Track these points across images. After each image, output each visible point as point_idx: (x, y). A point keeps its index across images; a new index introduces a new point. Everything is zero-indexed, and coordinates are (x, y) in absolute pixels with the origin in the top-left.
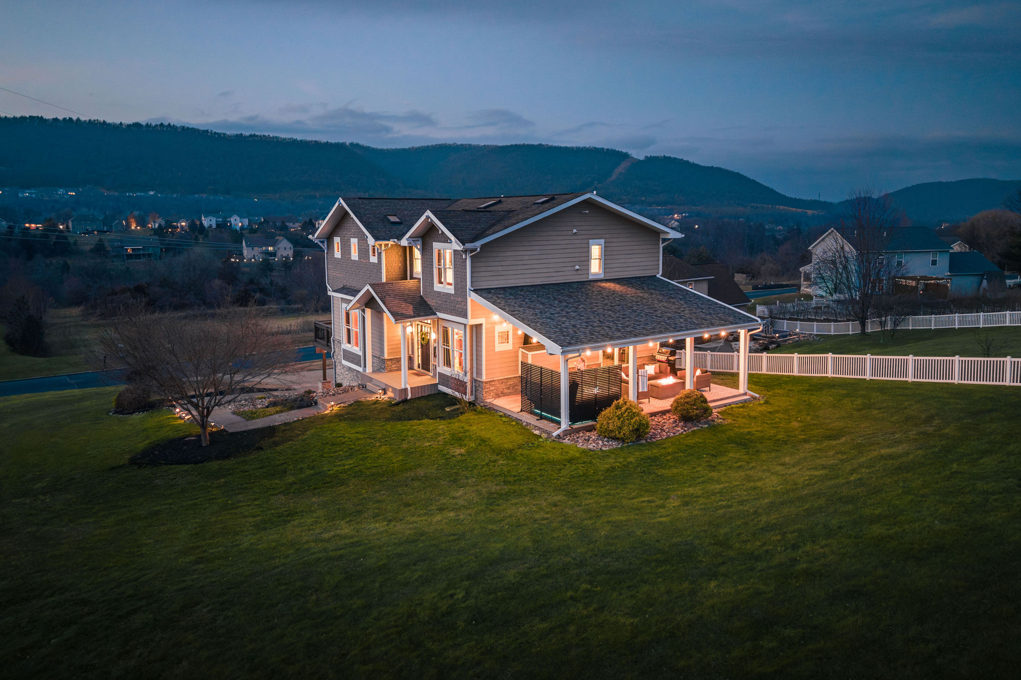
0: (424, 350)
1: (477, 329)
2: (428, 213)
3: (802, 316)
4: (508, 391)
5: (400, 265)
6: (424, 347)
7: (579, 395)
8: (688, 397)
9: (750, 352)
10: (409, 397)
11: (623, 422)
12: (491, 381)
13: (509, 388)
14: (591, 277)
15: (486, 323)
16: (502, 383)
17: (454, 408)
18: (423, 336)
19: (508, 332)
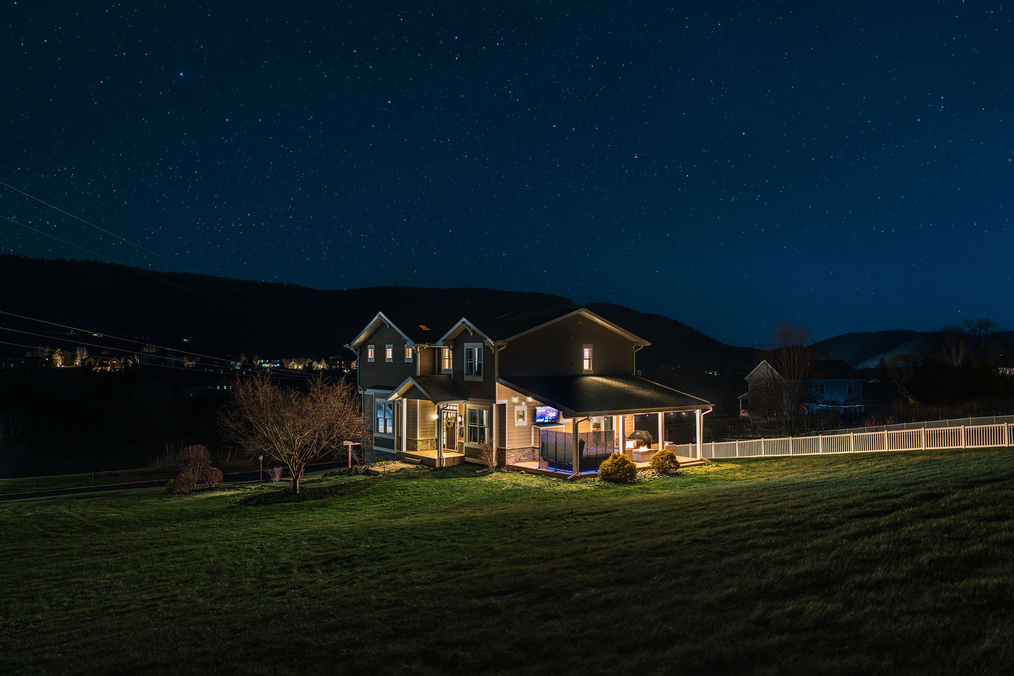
0: (449, 433)
1: (502, 408)
2: (464, 319)
3: (742, 435)
4: (524, 458)
5: (430, 364)
6: (449, 430)
7: (585, 451)
8: (663, 454)
9: (704, 442)
10: (444, 465)
11: (619, 467)
12: (512, 450)
13: (524, 456)
14: (583, 373)
15: (509, 404)
16: (520, 452)
17: (482, 471)
18: (449, 421)
19: (524, 411)
